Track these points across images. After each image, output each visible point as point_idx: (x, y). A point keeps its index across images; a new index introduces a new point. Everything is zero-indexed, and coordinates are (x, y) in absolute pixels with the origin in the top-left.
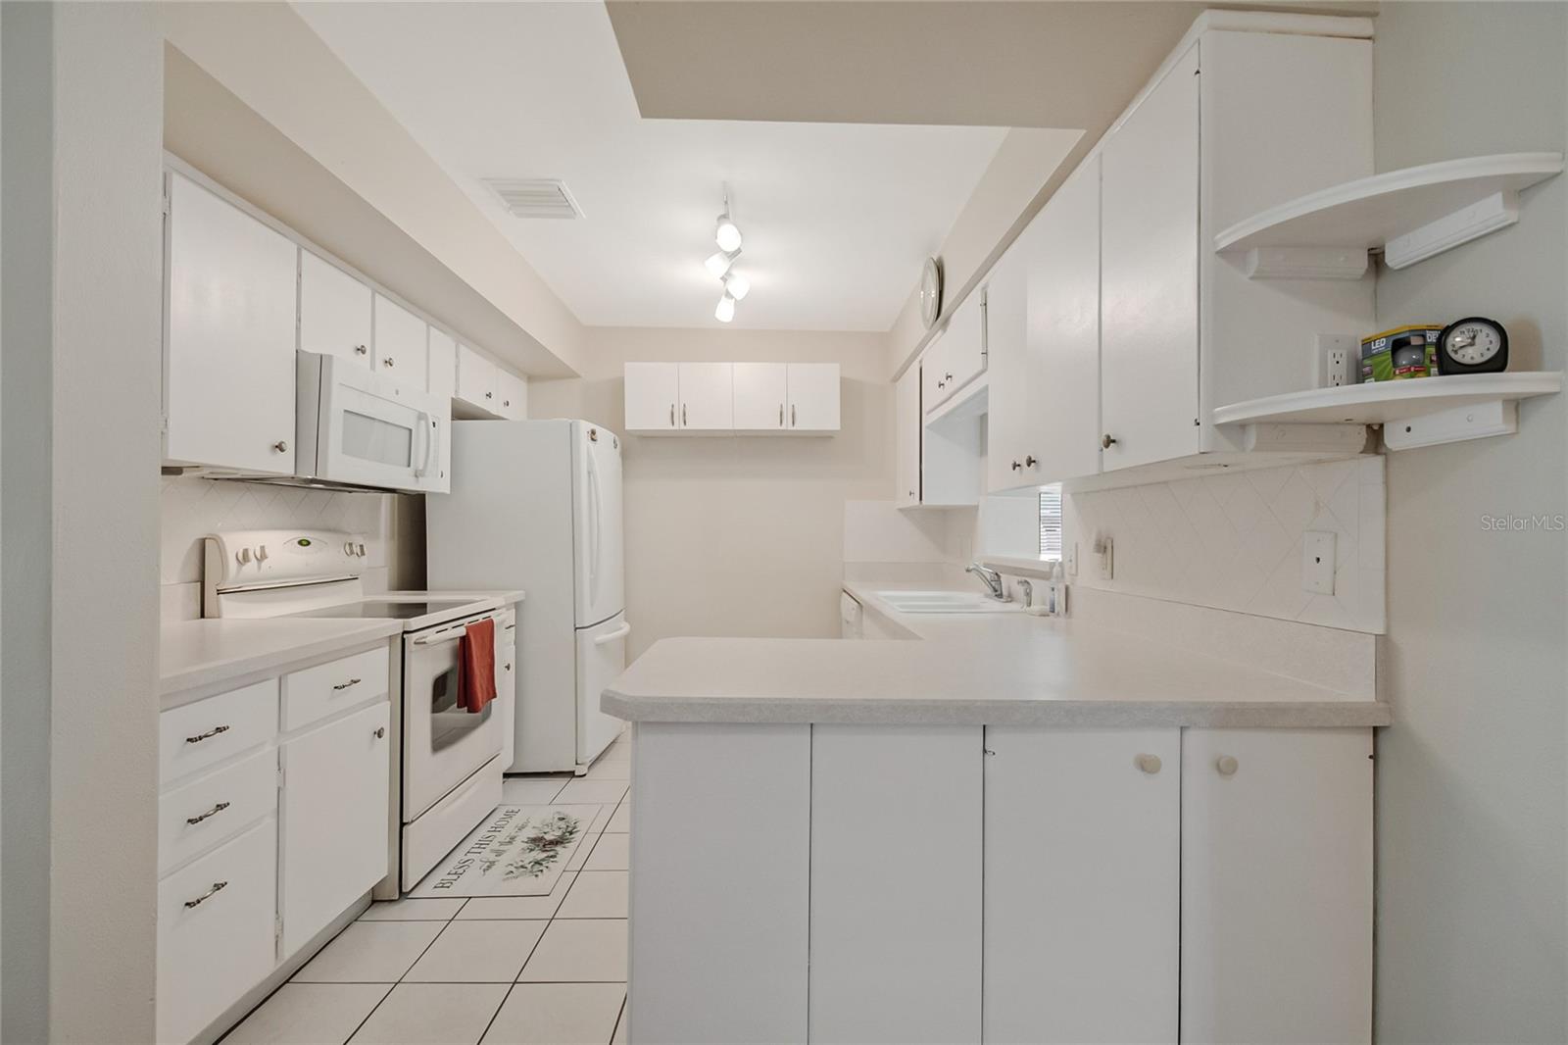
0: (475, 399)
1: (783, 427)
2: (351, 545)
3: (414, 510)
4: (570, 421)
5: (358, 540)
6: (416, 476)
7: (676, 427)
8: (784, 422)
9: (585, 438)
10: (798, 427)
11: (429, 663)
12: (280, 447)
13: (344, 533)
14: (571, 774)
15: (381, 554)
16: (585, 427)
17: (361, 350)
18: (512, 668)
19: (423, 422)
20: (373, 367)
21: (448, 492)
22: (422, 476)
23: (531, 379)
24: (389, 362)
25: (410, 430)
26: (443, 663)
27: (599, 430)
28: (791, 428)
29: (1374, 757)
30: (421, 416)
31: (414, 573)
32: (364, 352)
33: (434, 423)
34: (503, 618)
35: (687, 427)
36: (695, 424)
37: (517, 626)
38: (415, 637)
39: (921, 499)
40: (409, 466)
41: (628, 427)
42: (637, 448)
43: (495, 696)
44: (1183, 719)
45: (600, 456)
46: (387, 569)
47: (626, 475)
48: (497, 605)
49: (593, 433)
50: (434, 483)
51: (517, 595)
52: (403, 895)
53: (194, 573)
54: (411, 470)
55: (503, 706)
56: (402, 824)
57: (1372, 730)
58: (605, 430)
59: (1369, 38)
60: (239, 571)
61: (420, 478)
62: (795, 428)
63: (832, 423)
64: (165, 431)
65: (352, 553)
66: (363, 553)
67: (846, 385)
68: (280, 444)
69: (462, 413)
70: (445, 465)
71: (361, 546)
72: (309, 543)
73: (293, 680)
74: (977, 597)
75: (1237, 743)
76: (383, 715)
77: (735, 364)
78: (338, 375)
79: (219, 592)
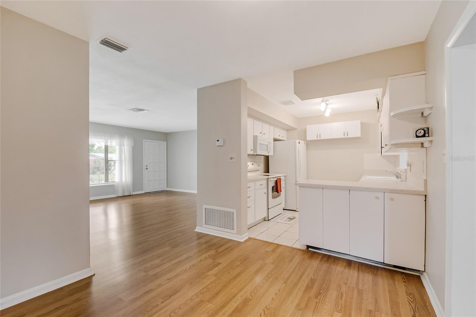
0: (277, 137)
1: (345, 137)
3: (267, 158)
4: (294, 140)
5: (259, 164)
6: (268, 152)
7: (318, 139)
8: (345, 135)
9: (297, 143)
10: (349, 137)
11: (272, 184)
12: (252, 150)
13: (257, 163)
14: (296, 211)
15: (262, 167)
16: (298, 141)
17: (261, 133)
18: (284, 188)
19: (269, 144)
20: (262, 135)
21: (273, 155)
23: (287, 130)
24: (264, 134)
25: (267, 145)
26: (273, 184)
27: (300, 141)
28: (347, 137)
29: (425, 201)
30: (269, 142)
31: (267, 170)
33: (271, 143)
34: (283, 178)
35: (321, 139)
36: (323, 137)
37: (285, 180)
38: (270, 179)
39: (381, 154)
41: (307, 139)
42: (309, 144)
43: (281, 191)
44: (384, 191)
45: (301, 147)
47: (307, 149)
48: (281, 176)
49: (299, 142)
50: (271, 154)
51: (285, 174)
52: (269, 220)
55: (283, 193)
56: (268, 209)
57: (425, 196)
58: (302, 141)
59: (425, 74)
62: (348, 137)
63: (359, 135)
65: (258, 166)
66: (260, 166)
67: (362, 124)
69: (275, 140)
70: (272, 150)
72: (253, 164)
73: (256, 182)
74: (394, 178)
75: (393, 195)
76: (266, 190)
77: (333, 123)
78: (259, 138)
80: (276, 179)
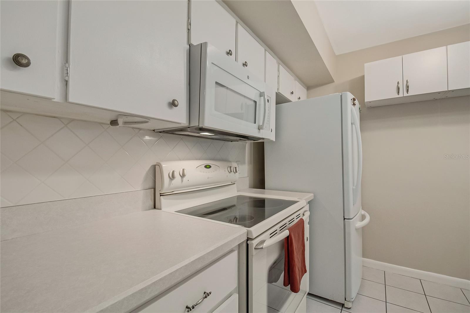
0: (286, 93)
2: (230, 167)
4: (341, 93)
5: (234, 165)
6: (259, 129)
7: (401, 96)
9: (350, 103)
12: (173, 104)
13: (227, 161)
16: (350, 96)
17: (229, 53)
18: (308, 239)
19: (262, 98)
20: (236, 64)
21: (274, 140)
22: (262, 129)
23: (308, 87)
25: (256, 102)
30: (262, 94)
32: (231, 55)
33: (268, 100)
35: (409, 95)
38: (255, 242)
40: (255, 123)
41: (367, 100)
45: (356, 114)
46: (248, 178)
49: (354, 100)
50: (268, 134)
51: (310, 196)
53: (150, 184)
54: (256, 125)
60: (170, 184)
61: (261, 130)
64: (67, 78)
65: (231, 172)
66: (236, 172)
68: (174, 101)
70: (273, 126)
71: (236, 168)
72: (210, 167)
79: (161, 195)
80: (286, 233)
